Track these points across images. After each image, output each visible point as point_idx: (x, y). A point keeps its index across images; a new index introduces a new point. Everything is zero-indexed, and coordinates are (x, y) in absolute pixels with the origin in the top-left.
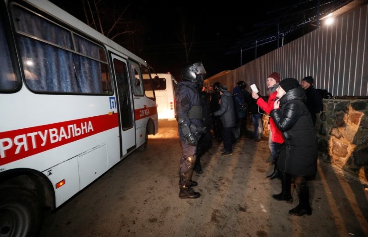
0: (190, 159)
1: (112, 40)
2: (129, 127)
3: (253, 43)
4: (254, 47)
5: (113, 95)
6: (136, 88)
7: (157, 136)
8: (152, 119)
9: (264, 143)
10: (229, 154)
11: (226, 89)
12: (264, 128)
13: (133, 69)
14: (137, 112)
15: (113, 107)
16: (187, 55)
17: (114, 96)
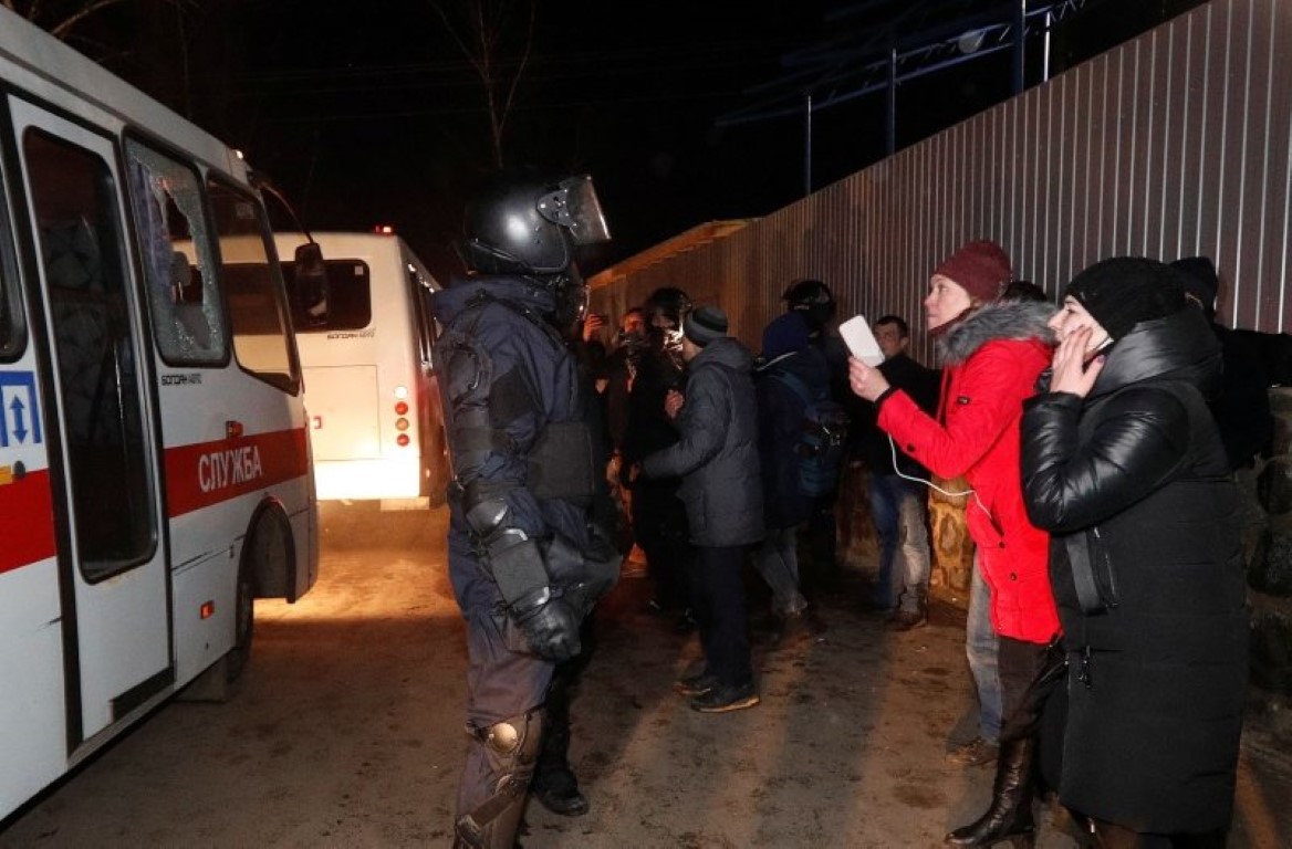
0: (508, 732)
1: (57, 36)
2: (126, 558)
3: (876, 65)
4: (882, 85)
5: (16, 357)
6: (175, 314)
7: (313, 605)
8: (277, 504)
9: (937, 635)
10: (733, 701)
11: (722, 328)
12: (939, 554)
13: (159, 195)
14: (181, 462)
15: (21, 434)
16: (497, 131)
17: (28, 362)
